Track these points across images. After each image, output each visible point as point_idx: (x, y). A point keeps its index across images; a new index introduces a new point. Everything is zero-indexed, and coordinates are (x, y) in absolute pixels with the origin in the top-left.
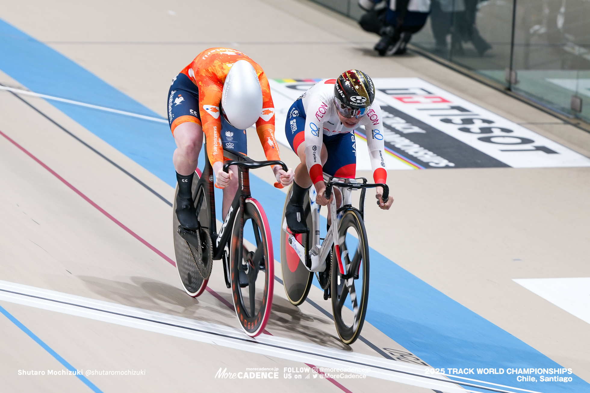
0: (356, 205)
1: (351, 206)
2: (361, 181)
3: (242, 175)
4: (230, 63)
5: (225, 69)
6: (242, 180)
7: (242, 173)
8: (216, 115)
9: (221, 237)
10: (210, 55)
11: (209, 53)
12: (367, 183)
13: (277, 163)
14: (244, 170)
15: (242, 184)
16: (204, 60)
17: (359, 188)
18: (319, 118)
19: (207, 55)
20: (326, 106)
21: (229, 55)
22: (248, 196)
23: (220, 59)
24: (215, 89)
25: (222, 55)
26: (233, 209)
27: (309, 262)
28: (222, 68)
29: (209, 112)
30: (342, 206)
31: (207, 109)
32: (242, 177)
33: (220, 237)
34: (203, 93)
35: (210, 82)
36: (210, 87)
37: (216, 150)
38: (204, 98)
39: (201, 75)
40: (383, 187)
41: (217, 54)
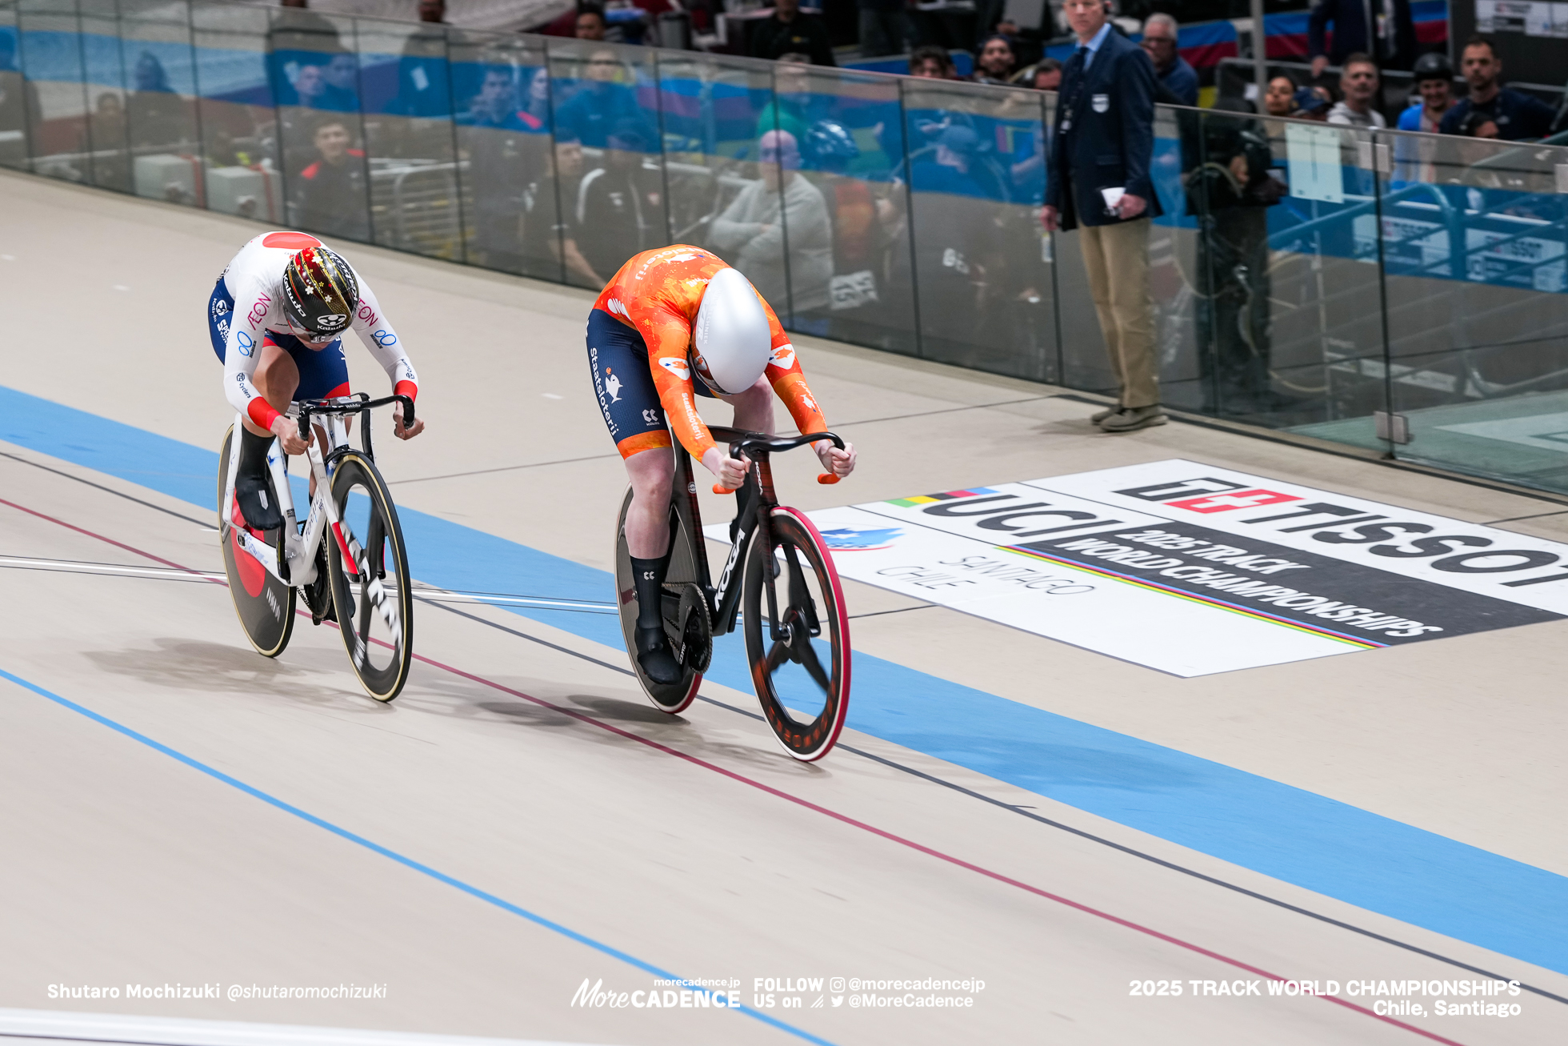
0: (357, 444)
1: (348, 448)
2: (359, 399)
3: (757, 467)
4: (690, 279)
5: (687, 292)
6: (759, 477)
7: (757, 463)
8: (683, 374)
9: (723, 590)
10: (648, 269)
11: (646, 266)
12: (370, 400)
13: (821, 436)
14: (762, 458)
15: (760, 485)
16: (640, 280)
17: (357, 410)
18: (254, 323)
19: (643, 270)
20: (269, 300)
21: (683, 261)
22: (772, 504)
23: (672, 274)
24: (678, 329)
25: (673, 265)
26: (744, 534)
27: (285, 571)
28: (682, 290)
29: (670, 369)
30: (331, 449)
31: (668, 365)
32: (758, 471)
33: (721, 591)
34: (657, 337)
35: (666, 316)
36: (667, 325)
37: (699, 431)
38: (660, 347)
39: (645, 308)
40: (402, 401)
41: (662, 264)
